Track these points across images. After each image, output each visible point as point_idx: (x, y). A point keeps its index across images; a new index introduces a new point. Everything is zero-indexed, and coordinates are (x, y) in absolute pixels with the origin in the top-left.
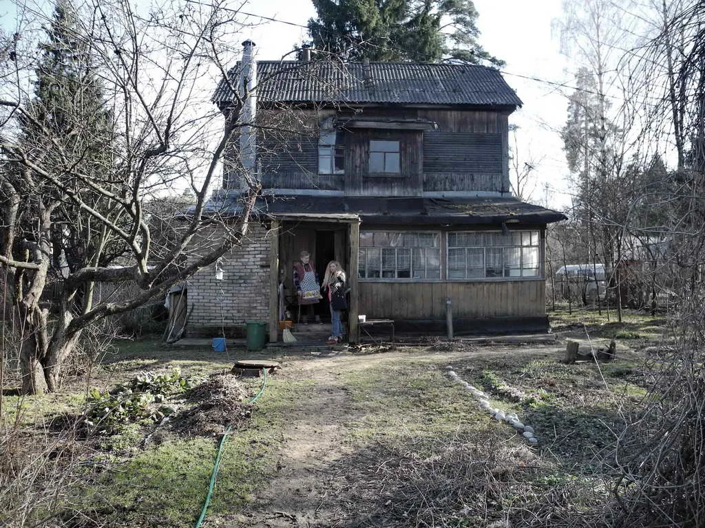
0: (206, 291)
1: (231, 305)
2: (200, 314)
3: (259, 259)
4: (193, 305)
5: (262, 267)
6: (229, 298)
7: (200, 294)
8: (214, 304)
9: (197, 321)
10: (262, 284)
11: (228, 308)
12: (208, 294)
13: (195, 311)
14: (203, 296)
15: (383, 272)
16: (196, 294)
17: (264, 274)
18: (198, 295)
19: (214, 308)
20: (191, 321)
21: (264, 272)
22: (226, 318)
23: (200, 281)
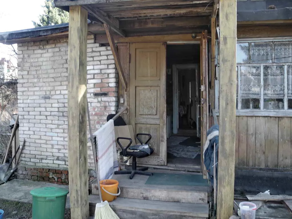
0: (36, 125)
1: (62, 143)
2: (32, 152)
3: (92, 86)
4: (25, 142)
5: (96, 95)
6: (59, 135)
7: (31, 129)
8: (44, 141)
9: (28, 160)
10: (96, 118)
11: (60, 147)
12: (38, 129)
13: (26, 148)
14: (34, 132)
15: (265, 100)
16: (27, 129)
17: (99, 105)
18: (29, 130)
19: (45, 146)
20: (23, 159)
21: (98, 102)
22: (58, 159)
23: (31, 113)
